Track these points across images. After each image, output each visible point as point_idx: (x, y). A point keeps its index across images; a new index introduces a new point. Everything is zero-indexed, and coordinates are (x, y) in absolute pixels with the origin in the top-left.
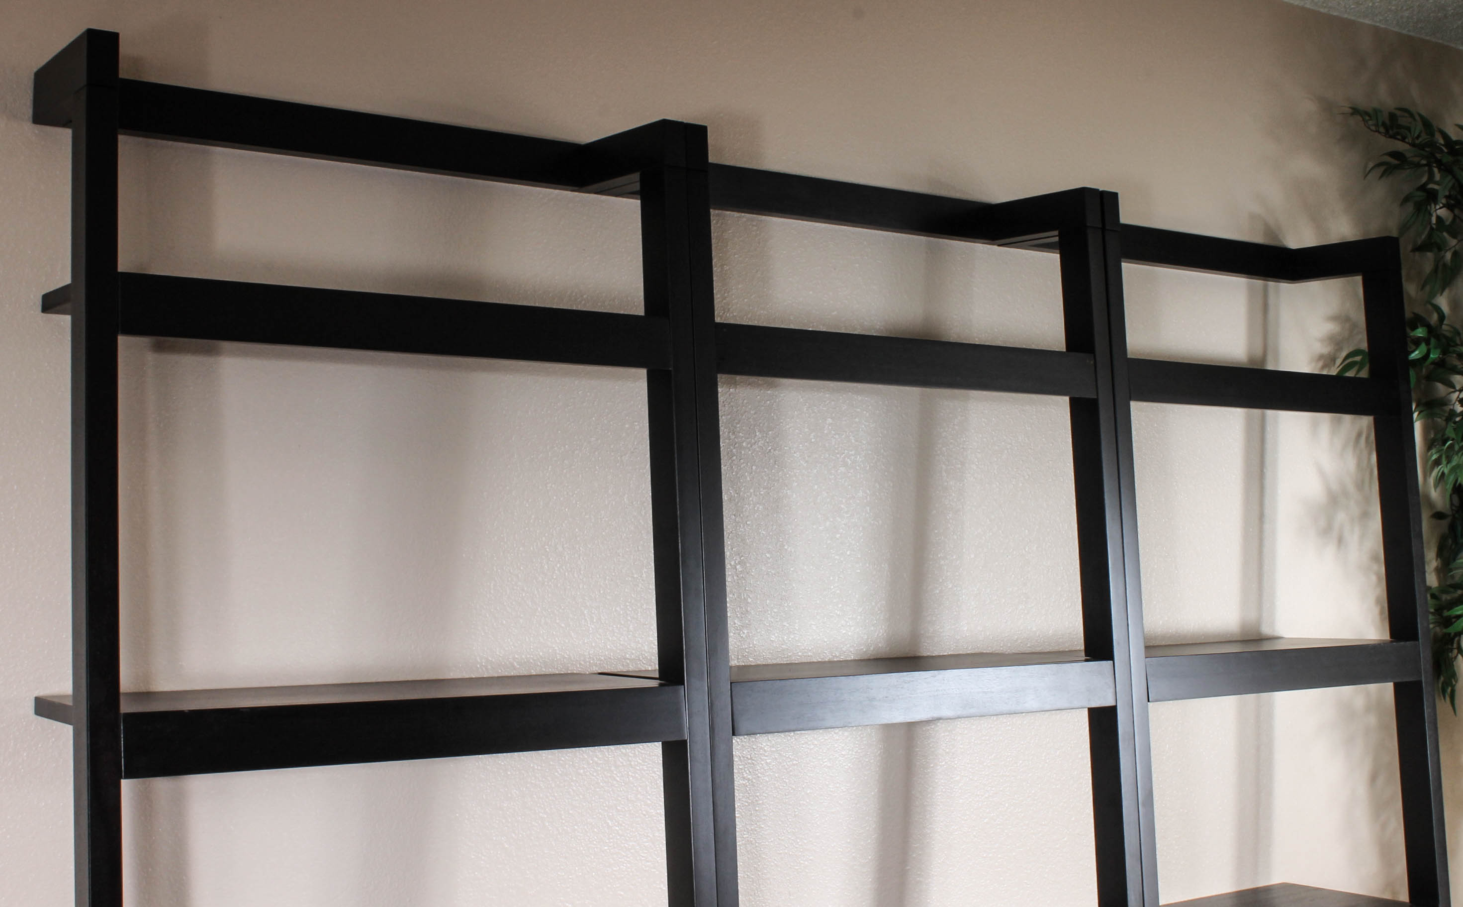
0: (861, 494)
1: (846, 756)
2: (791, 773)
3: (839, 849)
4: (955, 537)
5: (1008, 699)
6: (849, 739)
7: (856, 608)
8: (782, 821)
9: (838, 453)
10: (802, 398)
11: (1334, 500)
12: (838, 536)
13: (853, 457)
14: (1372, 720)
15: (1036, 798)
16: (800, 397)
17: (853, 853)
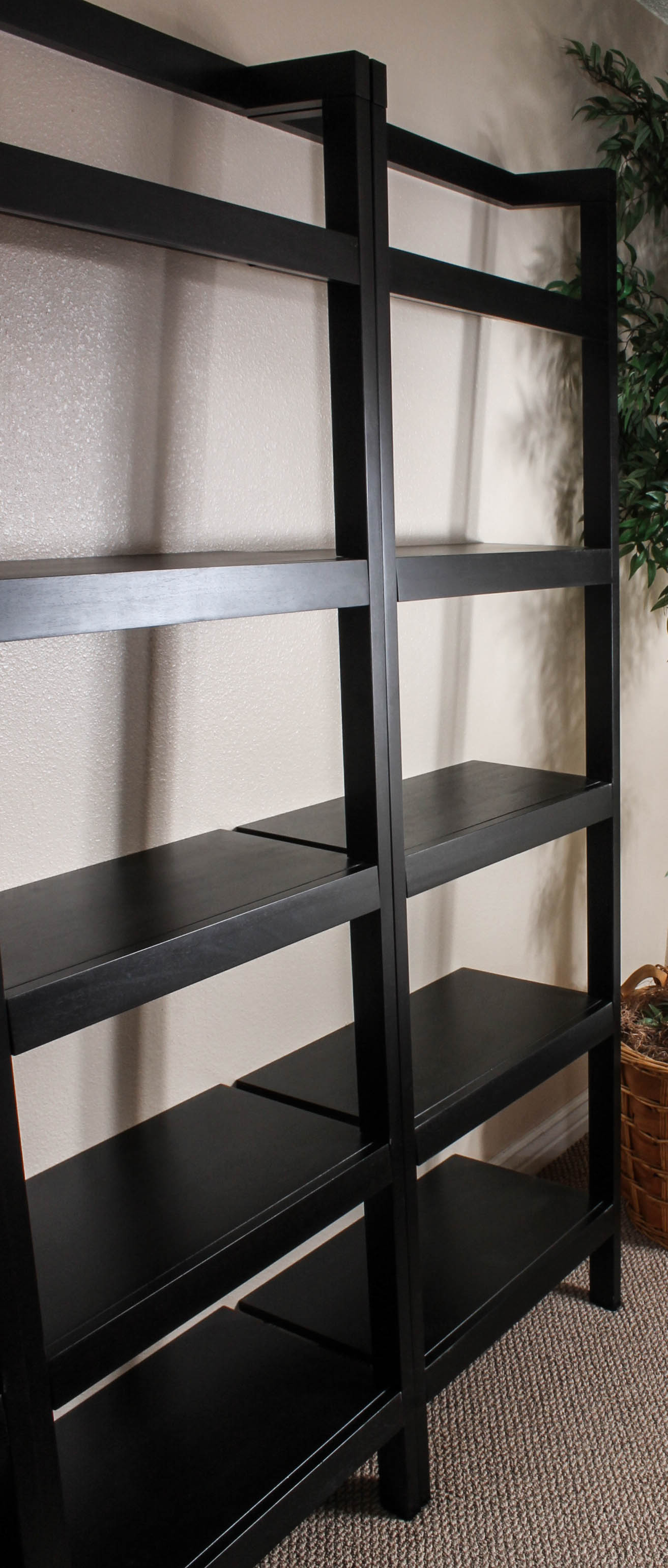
0: (101, 376)
1: (88, 659)
2: (30, 679)
3: (83, 756)
4: (198, 430)
5: (269, 598)
6: (91, 640)
7: (97, 501)
8: (22, 730)
9: (76, 328)
10: (36, 259)
11: (529, 419)
12: (77, 421)
13: (93, 334)
14: (546, 617)
15: (272, 694)
16: (34, 258)
17: (97, 758)
